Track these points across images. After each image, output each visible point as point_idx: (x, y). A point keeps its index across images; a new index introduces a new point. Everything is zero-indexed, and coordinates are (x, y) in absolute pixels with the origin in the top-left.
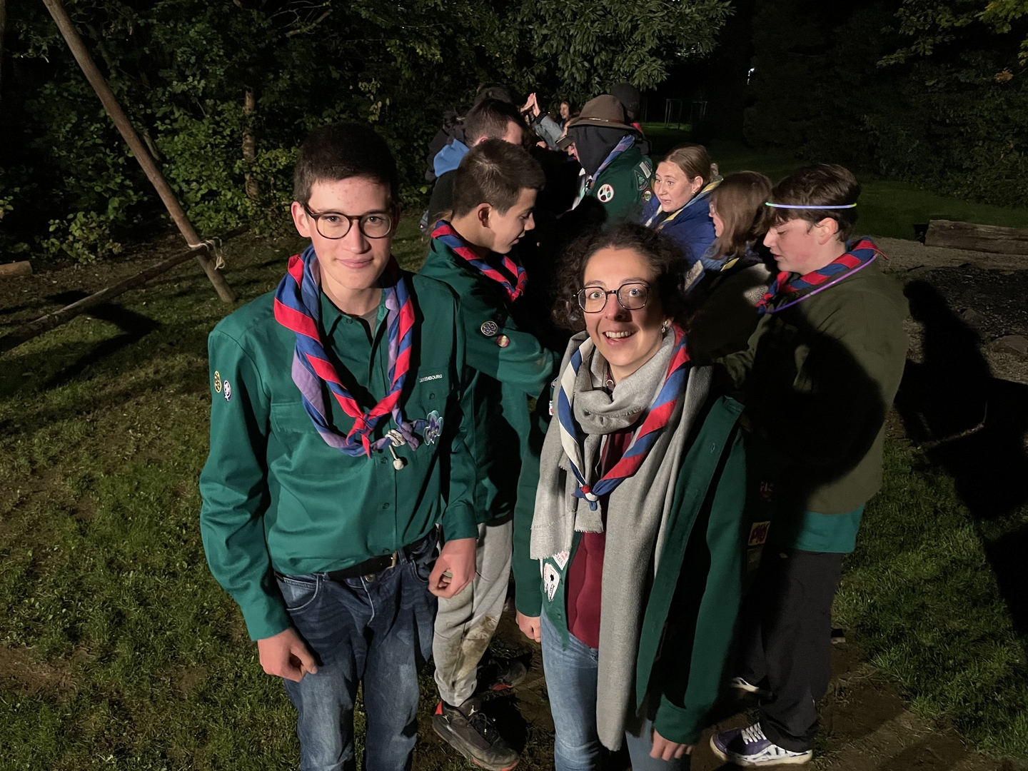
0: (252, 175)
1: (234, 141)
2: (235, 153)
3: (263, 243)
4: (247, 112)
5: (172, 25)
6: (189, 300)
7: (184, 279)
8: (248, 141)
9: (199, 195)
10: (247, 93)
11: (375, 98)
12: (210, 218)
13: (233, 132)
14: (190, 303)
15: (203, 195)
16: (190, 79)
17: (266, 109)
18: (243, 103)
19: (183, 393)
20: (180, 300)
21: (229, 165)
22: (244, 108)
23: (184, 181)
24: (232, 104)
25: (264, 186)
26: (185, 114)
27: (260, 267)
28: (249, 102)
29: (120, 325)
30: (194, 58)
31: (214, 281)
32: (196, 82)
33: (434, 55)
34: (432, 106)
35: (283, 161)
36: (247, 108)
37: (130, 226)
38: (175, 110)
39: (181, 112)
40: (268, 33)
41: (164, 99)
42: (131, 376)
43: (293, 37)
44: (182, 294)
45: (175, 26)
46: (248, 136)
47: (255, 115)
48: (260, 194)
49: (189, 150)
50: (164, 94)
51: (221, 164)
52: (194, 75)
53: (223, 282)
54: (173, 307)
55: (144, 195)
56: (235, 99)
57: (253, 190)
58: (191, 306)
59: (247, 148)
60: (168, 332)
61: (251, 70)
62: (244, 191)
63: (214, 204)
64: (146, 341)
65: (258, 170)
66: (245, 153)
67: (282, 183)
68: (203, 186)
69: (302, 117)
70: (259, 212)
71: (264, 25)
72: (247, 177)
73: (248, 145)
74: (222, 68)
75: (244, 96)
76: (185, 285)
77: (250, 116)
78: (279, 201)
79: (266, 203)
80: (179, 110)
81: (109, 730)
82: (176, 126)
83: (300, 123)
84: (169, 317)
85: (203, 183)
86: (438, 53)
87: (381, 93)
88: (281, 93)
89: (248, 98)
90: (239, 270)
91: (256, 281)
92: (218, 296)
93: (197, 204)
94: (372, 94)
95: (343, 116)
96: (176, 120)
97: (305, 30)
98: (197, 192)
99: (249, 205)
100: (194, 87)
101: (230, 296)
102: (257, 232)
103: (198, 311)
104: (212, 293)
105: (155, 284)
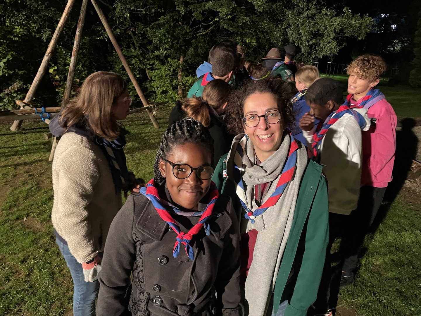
0: (180, 86)
1: (175, 73)
2: (175, 78)
4: (181, 63)
5: (154, 30)
8: (180, 73)
9: (160, 92)
10: (181, 56)
16: (161, 50)
17: (190, 63)
18: (179, 60)
20: (141, 126)
21: (172, 80)
22: (179, 61)
23: (156, 87)
24: (176, 60)
25: (184, 91)
26: (159, 63)
28: (181, 59)
30: (159, 41)
31: (152, 120)
32: (163, 52)
33: (253, 42)
36: (181, 61)
37: (136, 102)
38: (156, 62)
39: (158, 62)
40: (190, 34)
41: (151, 57)
43: (199, 36)
45: (155, 31)
47: (183, 64)
48: (182, 93)
51: (169, 81)
52: (163, 49)
54: (137, 128)
56: (177, 58)
57: (180, 92)
58: (143, 128)
59: (180, 76)
61: (183, 47)
62: (177, 92)
63: (165, 96)
66: (179, 78)
71: (188, 31)
73: (180, 75)
75: (180, 57)
76: (145, 122)
80: (157, 62)
81: (46, 244)
84: (133, 130)
85: (162, 88)
86: (255, 42)
89: (181, 58)
92: (154, 126)
96: (156, 65)
97: (204, 33)
99: (177, 97)
100: (162, 53)
101: (158, 127)
103: (145, 130)
104: (151, 125)
105: (136, 121)
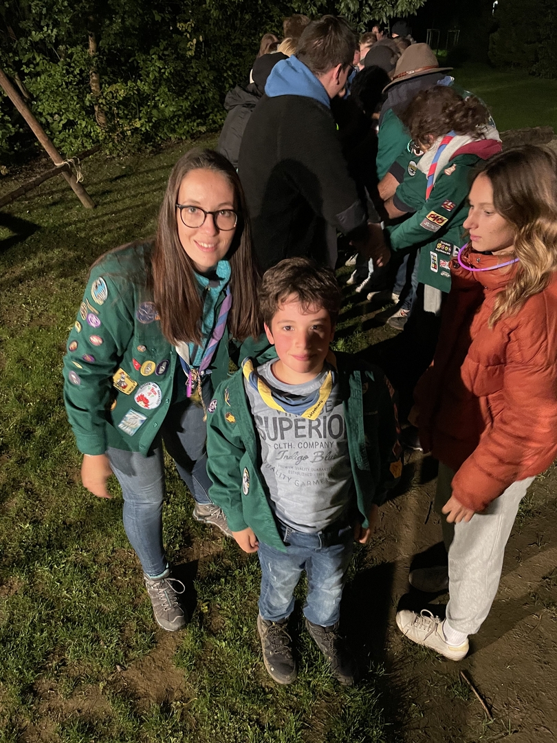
0: (99, 107)
1: (83, 78)
2: (85, 88)
3: (114, 161)
4: (92, 54)
6: (60, 208)
7: (56, 192)
8: (94, 78)
9: (61, 125)
10: (90, 37)
11: (191, 36)
12: (71, 144)
13: (81, 70)
14: (62, 210)
15: (63, 125)
16: (45, 29)
17: (106, 51)
18: (87, 46)
19: (61, 277)
20: (54, 208)
21: (81, 100)
22: (88, 51)
23: (48, 114)
24: (79, 48)
25: (110, 116)
26: (44, 59)
27: (112, 180)
28: (92, 45)
29: (12, 228)
30: (45, 9)
31: (77, 192)
32: (50, 31)
34: (237, 41)
35: (122, 93)
36: (91, 50)
37: (13, 152)
38: (36, 56)
39: (41, 57)
41: (26, 47)
42: (23, 266)
44: (55, 204)
46: (93, 74)
47: (97, 56)
48: (107, 122)
49: (50, 88)
50: (26, 43)
51: (75, 98)
52: (48, 26)
53: (85, 193)
54: (49, 214)
55: (20, 127)
56: (81, 43)
57: (101, 119)
58: (62, 212)
59: (94, 84)
60: (47, 233)
61: (91, 18)
62: (95, 121)
63: (73, 132)
64: (31, 240)
65: (104, 101)
66: (92, 88)
67: (123, 112)
68: (63, 118)
69: (135, 56)
70: (108, 137)
72: (96, 108)
73: (94, 81)
74: (67, 16)
75: (88, 41)
76: (57, 196)
77: (94, 57)
78: (122, 127)
79: (113, 129)
80: (39, 56)
81: (26, 508)
82: (38, 69)
83: (132, 62)
84: (47, 220)
85: (63, 114)
87: (196, 31)
88: (115, 34)
89: (91, 42)
90: (96, 184)
91: (109, 192)
92: (82, 204)
93: (60, 132)
94: (188, 32)
95: (166, 53)
96: (38, 64)
98: (59, 122)
99: (99, 131)
100: (49, 35)
101: (91, 204)
102: (108, 154)
103: (68, 216)
104: (77, 202)
105: (35, 196)
